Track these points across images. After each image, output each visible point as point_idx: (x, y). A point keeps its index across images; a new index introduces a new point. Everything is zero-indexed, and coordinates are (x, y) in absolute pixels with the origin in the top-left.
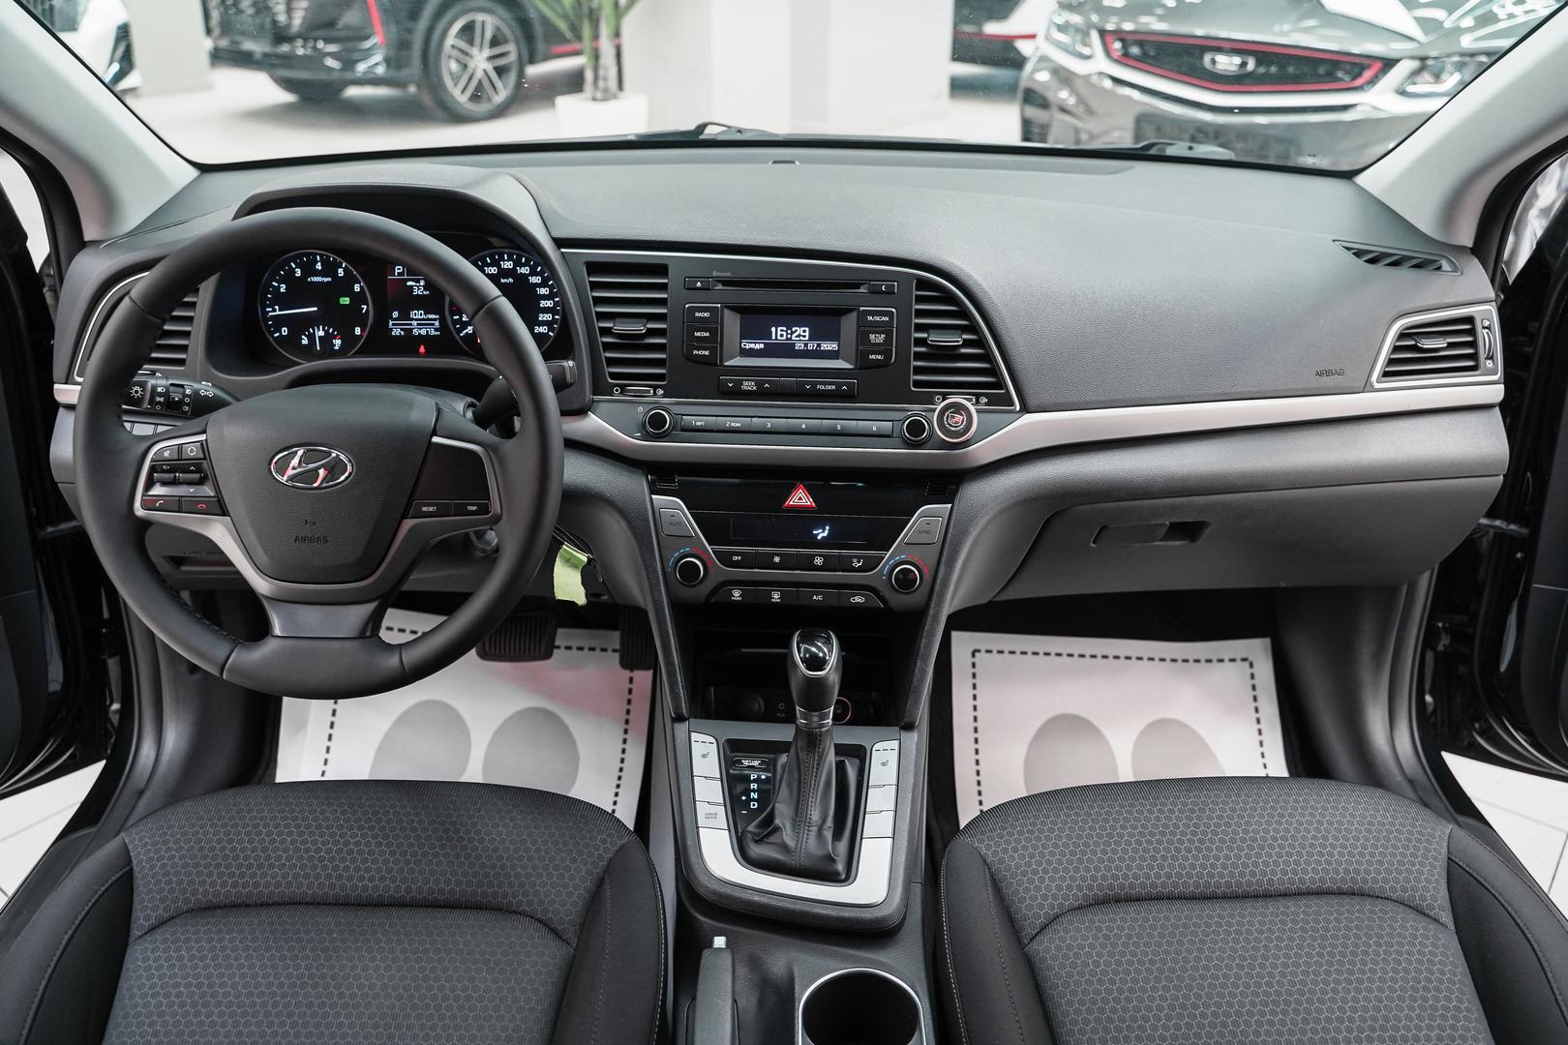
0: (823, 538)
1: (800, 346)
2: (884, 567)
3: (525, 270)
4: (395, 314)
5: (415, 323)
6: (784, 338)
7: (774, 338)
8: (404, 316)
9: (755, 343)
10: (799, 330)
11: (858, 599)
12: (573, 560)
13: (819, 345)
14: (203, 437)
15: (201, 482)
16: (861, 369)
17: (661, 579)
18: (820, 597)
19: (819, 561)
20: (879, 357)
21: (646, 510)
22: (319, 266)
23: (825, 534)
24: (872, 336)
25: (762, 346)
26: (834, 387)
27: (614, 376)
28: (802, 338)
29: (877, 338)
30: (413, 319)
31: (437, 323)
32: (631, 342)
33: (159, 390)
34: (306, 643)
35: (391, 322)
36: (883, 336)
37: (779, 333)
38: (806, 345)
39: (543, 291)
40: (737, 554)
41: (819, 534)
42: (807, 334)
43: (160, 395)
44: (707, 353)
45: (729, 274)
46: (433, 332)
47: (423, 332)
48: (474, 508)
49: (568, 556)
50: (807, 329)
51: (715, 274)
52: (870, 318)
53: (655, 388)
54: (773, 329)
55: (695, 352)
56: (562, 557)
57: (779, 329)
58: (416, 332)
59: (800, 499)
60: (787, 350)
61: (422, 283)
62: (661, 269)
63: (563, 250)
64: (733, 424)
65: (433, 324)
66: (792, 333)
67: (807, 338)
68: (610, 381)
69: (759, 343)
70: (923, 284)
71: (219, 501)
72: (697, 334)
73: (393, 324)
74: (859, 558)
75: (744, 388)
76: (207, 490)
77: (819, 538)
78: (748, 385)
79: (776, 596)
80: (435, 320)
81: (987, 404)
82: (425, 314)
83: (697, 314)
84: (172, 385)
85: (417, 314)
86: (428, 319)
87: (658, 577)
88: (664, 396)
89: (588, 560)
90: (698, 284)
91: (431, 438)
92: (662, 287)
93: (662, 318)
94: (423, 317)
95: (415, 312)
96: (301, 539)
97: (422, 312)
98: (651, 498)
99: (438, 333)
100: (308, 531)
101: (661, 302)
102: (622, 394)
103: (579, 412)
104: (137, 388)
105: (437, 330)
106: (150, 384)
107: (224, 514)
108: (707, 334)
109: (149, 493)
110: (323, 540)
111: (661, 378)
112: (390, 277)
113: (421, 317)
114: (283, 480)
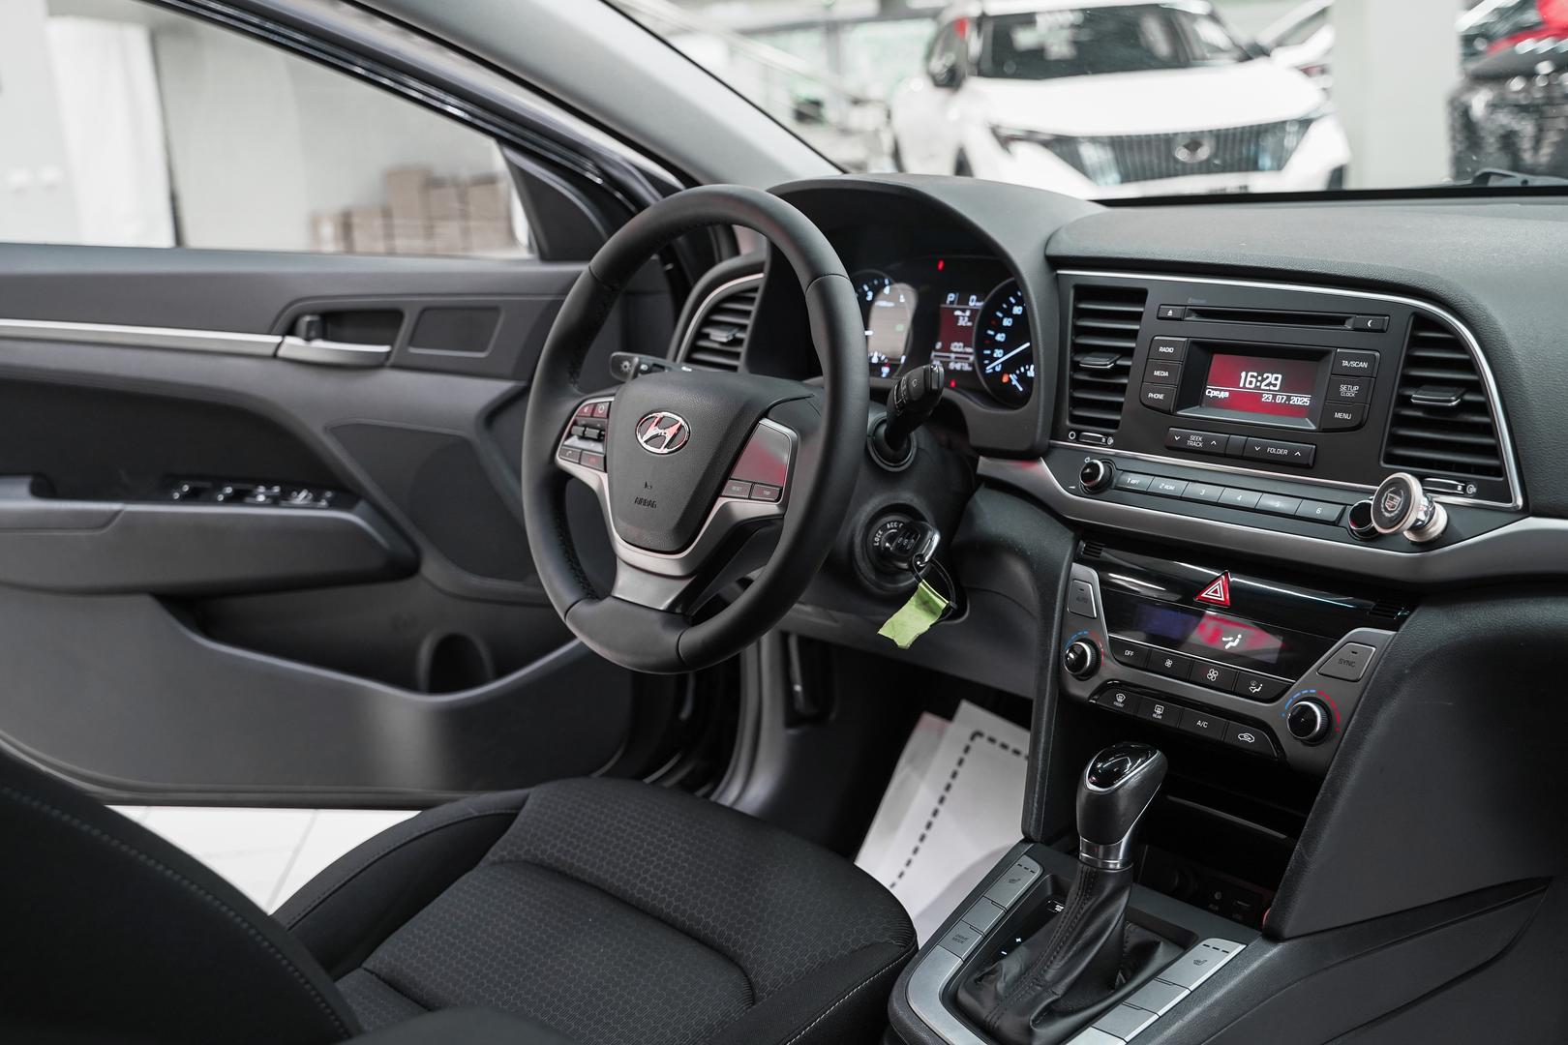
0: (1231, 647)
1: (1267, 398)
2: (1288, 703)
4: (939, 345)
5: (953, 356)
6: (1253, 386)
7: (1241, 385)
8: (946, 349)
9: (1221, 390)
10: (1271, 378)
11: (1247, 738)
12: (931, 604)
13: (1289, 398)
14: (612, 399)
15: (600, 439)
16: (1325, 431)
18: (1204, 724)
19: (1212, 675)
20: (1346, 416)
21: (1058, 578)
23: (1235, 644)
24: (1343, 388)
25: (1227, 394)
26: (1286, 452)
27: (1075, 419)
28: (1271, 388)
29: (1349, 391)
30: (952, 352)
31: (972, 358)
32: (1096, 380)
33: (643, 367)
35: (933, 354)
36: (1356, 388)
37: (1249, 379)
38: (1274, 397)
40: (1132, 648)
41: (1227, 642)
42: (1278, 383)
43: (642, 371)
44: (1161, 397)
45: (1203, 302)
46: (967, 368)
47: (958, 366)
48: (768, 493)
49: (927, 599)
50: (1280, 376)
51: (1191, 301)
52: (1345, 363)
53: (1107, 435)
54: (1243, 374)
55: (1151, 395)
57: (1250, 374)
58: (952, 366)
59: (1216, 592)
60: (1251, 401)
61: (968, 313)
62: (1138, 295)
63: (1059, 271)
64: (1167, 487)
65: (968, 359)
66: (1263, 380)
67: (1277, 388)
68: (1068, 423)
69: (1225, 391)
70: (1422, 320)
71: (605, 458)
72: (1157, 373)
73: (936, 356)
74: (1259, 680)
75: (1190, 443)
76: (598, 447)
77: (1227, 647)
78: (1195, 440)
79: (1159, 712)
80: (970, 354)
81: (1476, 496)
82: (964, 347)
83: (1162, 349)
84: (655, 365)
85: (957, 346)
86: (965, 353)
88: (1113, 447)
89: (948, 608)
90: (1170, 313)
91: (761, 418)
92: (1136, 317)
93: (1128, 353)
94: (961, 350)
95: (956, 344)
96: (639, 501)
97: (961, 344)
98: (1070, 567)
99: (970, 369)
100: (646, 495)
101: (1132, 335)
102: (1077, 440)
103: (1030, 456)
104: (627, 363)
105: (970, 365)
106: (636, 360)
107: (605, 471)
108: (1166, 374)
109: (566, 443)
110: (651, 504)
111: (1114, 424)
112: (943, 306)
113: (959, 350)
114: (642, 441)
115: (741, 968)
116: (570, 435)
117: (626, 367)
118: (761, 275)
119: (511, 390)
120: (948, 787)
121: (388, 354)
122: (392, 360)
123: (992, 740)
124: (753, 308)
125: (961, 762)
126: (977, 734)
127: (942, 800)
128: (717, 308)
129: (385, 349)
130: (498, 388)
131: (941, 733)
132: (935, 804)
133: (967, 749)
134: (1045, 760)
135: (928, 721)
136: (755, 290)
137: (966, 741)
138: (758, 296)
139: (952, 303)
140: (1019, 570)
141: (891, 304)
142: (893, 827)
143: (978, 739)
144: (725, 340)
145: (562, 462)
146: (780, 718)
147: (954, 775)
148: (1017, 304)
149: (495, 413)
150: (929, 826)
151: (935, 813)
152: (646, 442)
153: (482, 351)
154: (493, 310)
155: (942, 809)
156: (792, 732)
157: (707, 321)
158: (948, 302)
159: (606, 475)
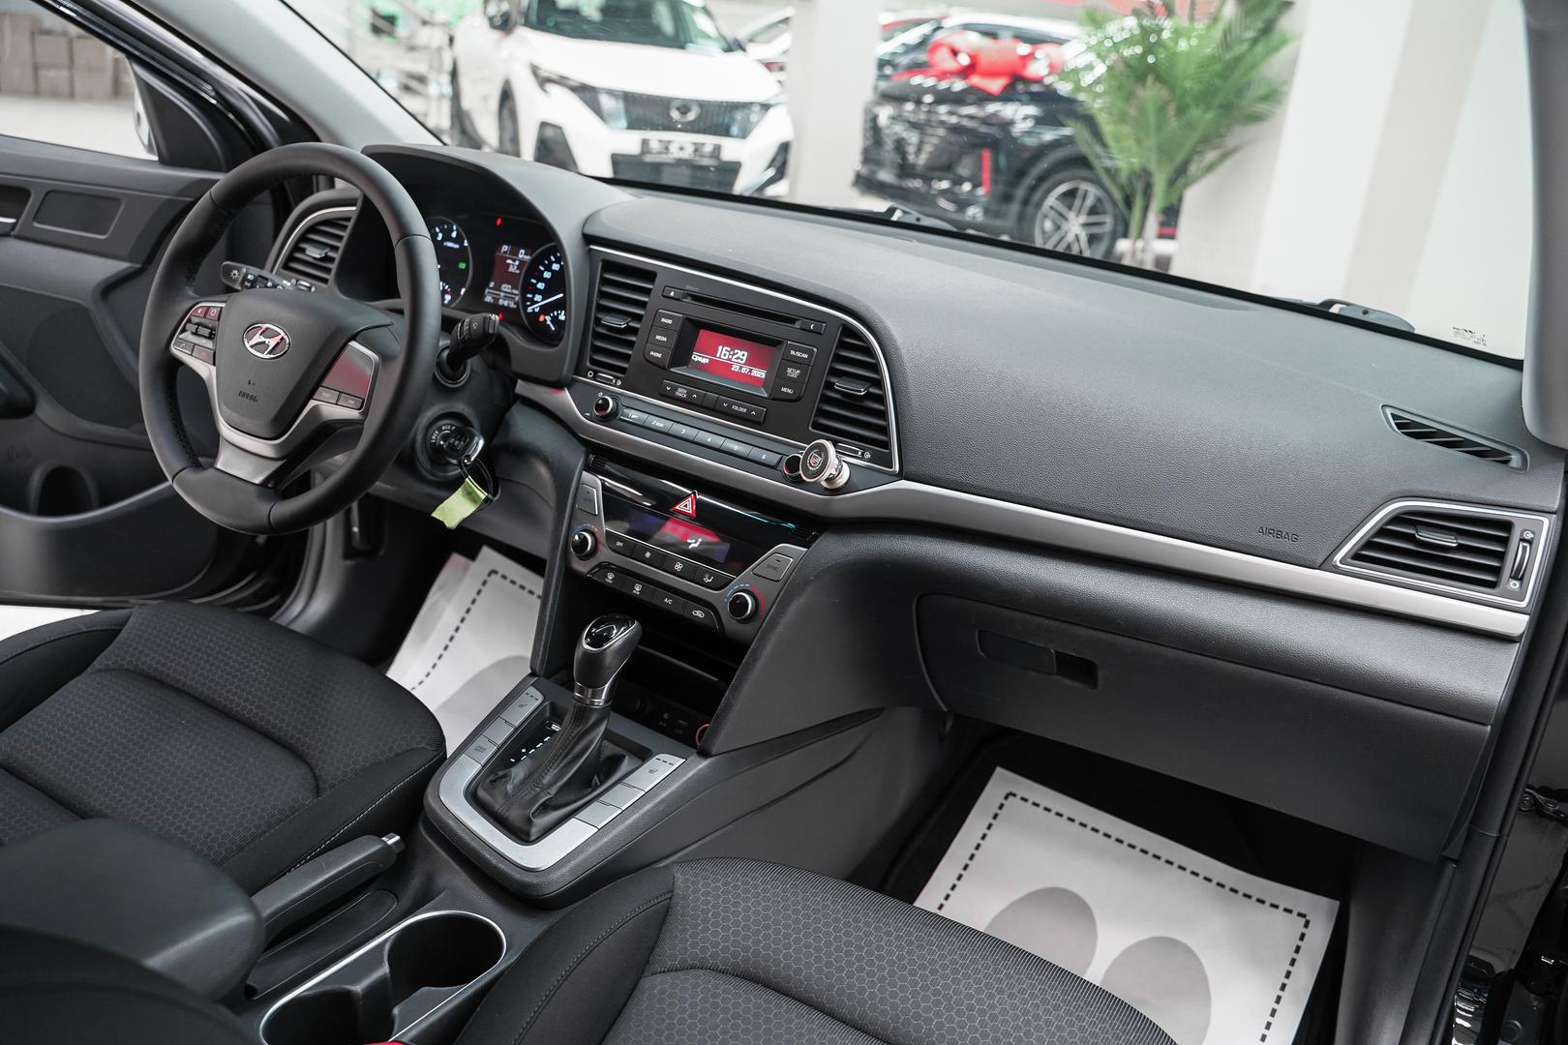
0: (694, 548)
1: (735, 368)
2: (729, 592)
4: (492, 284)
5: (502, 294)
6: (726, 357)
7: (718, 355)
8: (498, 288)
9: (703, 357)
10: (740, 353)
11: (699, 614)
12: (473, 496)
13: (751, 371)
14: (223, 305)
15: (211, 337)
16: (773, 399)
17: (561, 543)
18: (670, 601)
19: (679, 567)
20: (789, 391)
21: (573, 481)
22: (454, 235)
23: (696, 545)
24: (789, 370)
25: (707, 361)
26: (745, 410)
27: (594, 362)
28: (739, 361)
29: (793, 373)
30: (501, 291)
31: (517, 298)
32: (614, 336)
33: (250, 277)
34: (226, 477)
35: (487, 290)
36: (798, 372)
37: (724, 352)
38: (741, 368)
40: (621, 540)
41: (690, 544)
42: (745, 358)
43: (249, 281)
44: (659, 355)
45: (697, 290)
46: (512, 305)
47: (506, 303)
48: (352, 402)
49: (470, 490)
50: (746, 354)
51: (688, 287)
52: (793, 352)
53: (617, 378)
54: (720, 348)
55: (652, 353)
57: (725, 348)
58: (501, 302)
59: (686, 506)
60: (724, 369)
61: (517, 263)
62: (650, 275)
63: (592, 247)
64: (658, 424)
65: (514, 298)
66: (734, 354)
67: (743, 362)
68: (588, 364)
69: (706, 358)
70: (848, 331)
71: (214, 354)
72: (658, 337)
73: (488, 292)
74: (711, 574)
75: (677, 393)
76: (209, 344)
77: (690, 547)
78: (681, 392)
79: (638, 589)
80: (516, 295)
81: (869, 461)
82: (512, 288)
83: (663, 320)
84: (260, 276)
85: (506, 287)
86: (513, 294)
88: (620, 387)
89: (487, 500)
90: (672, 294)
91: (350, 340)
92: (648, 292)
93: (638, 318)
94: (509, 290)
95: (506, 285)
96: (243, 394)
97: (510, 286)
98: (581, 474)
99: (515, 306)
100: (249, 390)
101: (642, 305)
102: (594, 378)
103: (558, 385)
104: (236, 272)
105: (515, 303)
106: (244, 270)
107: (214, 365)
108: (665, 339)
109: (181, 336)
110: (253, 398)
111: (623, 370)
112: (498, 254)
114: (248, 346)
115: (308, 764)
116: (184, 330)
117: (235, 275)
118: (354, 208)
121: (14, 225)
122: (16, 231)
123: (504, 577)
124: (345, 234)
125: (479, 592)
126: (493, 572)
128: (313, 229)
129: (12, 221)
130: (112, 267)
131: (466, 569)
132: (457, 623)
133: (485, 583)
134: (551, 617)
135: (456, 558)
136: (348, 219)
137: (484, 576)
138: (350, 225)
139: (505, 252)
140: (543, 471)
141: (456, 246)
142: (424, 638)
143: (493, 576)
144: (318, 256)
145: (177, 351)
146: (340, 551)
147: (474, 601)
148: (556, 262)
149: (110, 288)
150: (452, 639)
151: (457, 629)
152: (252, 347)
153: (104, 234)
154: (114, 200)
155: (462, 626)
157: (303, 238)
158: (502, 251)
159: (215, 368)
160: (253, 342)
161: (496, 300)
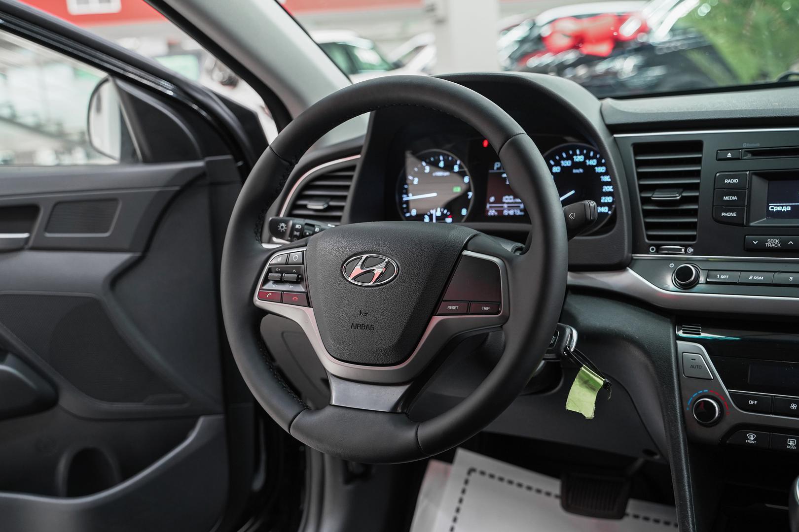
3: (593, 162)
4: (492, 199)
5: (506, 206)
8: (499, 200)
9: (782, 206)
12: (591, 382)
14: (304, 249)
15: (298, 282)
17: (679, 416)
21: (670, 352)
22: (442, 164)
25: (789, 208)
27: (650, 237)
30: (504, 203)
31: (522, 206)
32: (668, 209)
33: (297, 226)
34: (350, 412)
35: (488, 206)
39: (606, 179)
40: (753, 398)
43: (297, 230)
44: (734, 214)
45: (758, 145)
46: (518, 213)
47: (511, 212)
48: (487, 308)
49: (586, 378)
51: (745, 145)
53: (686, 247)
55: (723, 214)
56: (581, 378)
58: (506, 213)
62: (696, 146)
63: (615, 136)
64: (755, 278)
65: (519, 207)
68: (647, 241)
69: (786, 206)
71: (307, 296)
72: (726, 198)
73: (490, 207)
75: (768, 245)
76: (300, 288)
78: (773, 242)
79: (792, 443)
80: (520, 203)
82: (514, 198)
83: (727, 181)
84: (307, 224)
85: (508, 199)
86: (516, 203)
87: (676, 414)
88: (694, 254)
89: (605, 384)
90: (729, 155)
91: (462, 251)
92: (698, 161)
93: (695, 187)
94: (512, 201)
95: (507, 197)
96: (356, 326)
97: (512, 197)
98: (676, 345)
99: (522, 213)
100: (361, 320)
101: (696, 174)
102: (657, 252)
103: (619, 267)
104: (283, 225)
105: (521, 211)
106: (291, 223)
107: (309, 306)
108: (736, 198)
109: (265, 287)
110: (370, 328)
111: (692, 238)
112: (491, 171)
113: (511, 201)
114: (350, 279)
116: (266, 281)
117: (282, 227)
118: (359, 156)
119: (131, 258)
120: (458, 510)
121: (27, 239)
122: (31, 244)
123: (483, 473)
124: (353, 184)
125: (464, 491)
126: (471, 471)
127: (455, 520)
128: (308, 186)
129: (25, 235)
130: (118, 259)
131: (446, 474)
133: (466, 482)
135: (435, 467)
136: (352, 168)
137: (464, 476)
138: (356, 174)
139: (498, 169)
141: (447, 174)
143: (473, 474)
144: (321, 207)
145: (258, 302)
146: (340, 479)
147: (461, 501)
148: (556, 165)
149: (117, 278)
152: (354, 279)
153: (106, 231)
154: (112, 200)
156: (349, 487)
158: (495, 168)
159: (310, 311)
160: (354, 274)
161: (500, 212)
